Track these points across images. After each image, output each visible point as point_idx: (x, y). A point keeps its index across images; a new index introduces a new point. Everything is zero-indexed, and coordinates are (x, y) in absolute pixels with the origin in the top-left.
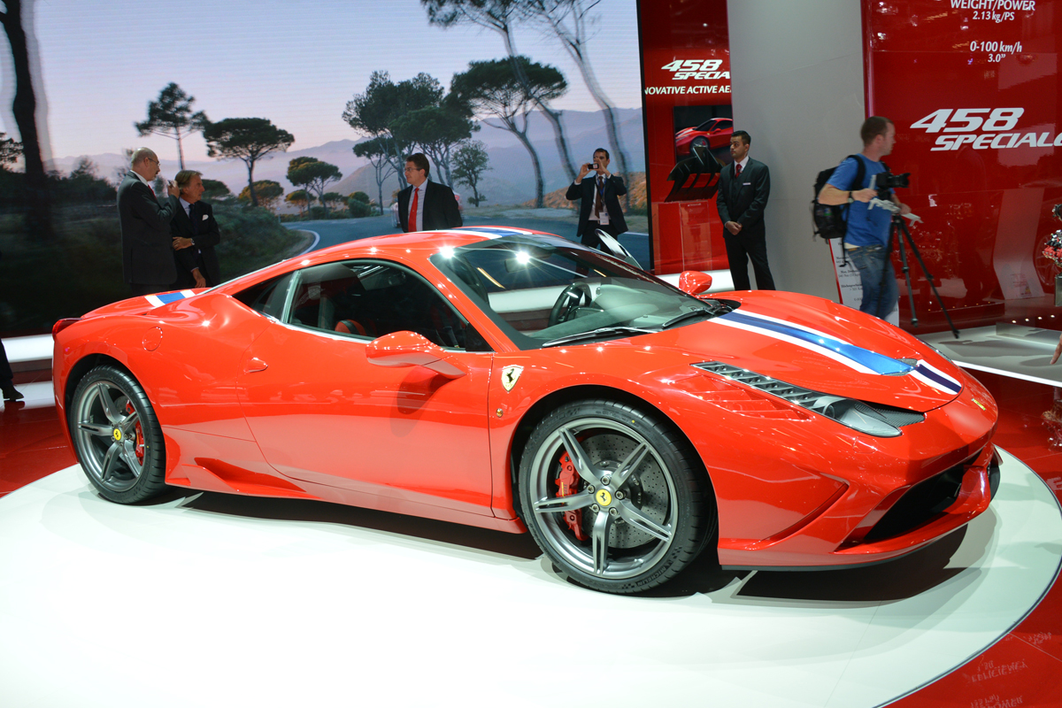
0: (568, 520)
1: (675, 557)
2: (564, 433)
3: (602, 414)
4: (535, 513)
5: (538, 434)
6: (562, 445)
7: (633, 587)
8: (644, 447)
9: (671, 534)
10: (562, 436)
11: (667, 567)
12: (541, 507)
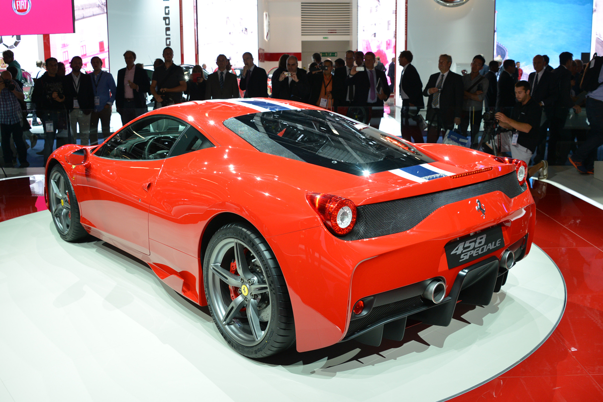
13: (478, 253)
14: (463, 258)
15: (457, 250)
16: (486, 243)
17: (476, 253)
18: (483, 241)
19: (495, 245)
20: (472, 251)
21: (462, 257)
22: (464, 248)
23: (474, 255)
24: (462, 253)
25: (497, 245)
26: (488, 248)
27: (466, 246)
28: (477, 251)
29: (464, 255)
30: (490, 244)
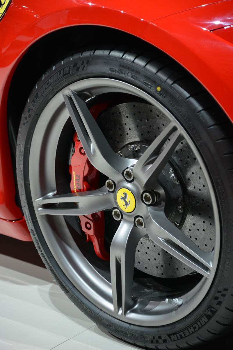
0: (84, 229)
1: (219, 303)
2: (70, 99)
3: (117, 74)
4: (37, 214)
5: (37, 96)
6: (69, 120)
7: (165, 341)
8: (175, 129)
9: (212, 265)
10: (68, 103)
11: (209, 317)
12: (46, 206)
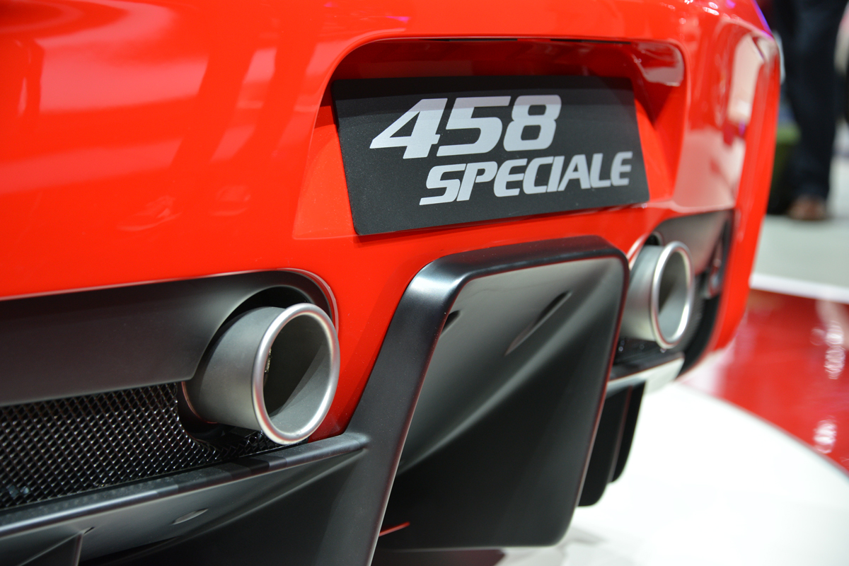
13: (518, 184)
14: (441, 191)
15: (407, 131)
16: (564, 145)
17: (510, 185)
18: (548, 124)
19: (605, 174)
20: (490, 166)
21: (434, 178)
22: (448, 136)
23: (500, 191)
24: (433, 159)
25: (616, 180)
26: (570, 175)
27: (455, 122)
28: (514, 170)
29: (446, 176)
30: (579, 160)
